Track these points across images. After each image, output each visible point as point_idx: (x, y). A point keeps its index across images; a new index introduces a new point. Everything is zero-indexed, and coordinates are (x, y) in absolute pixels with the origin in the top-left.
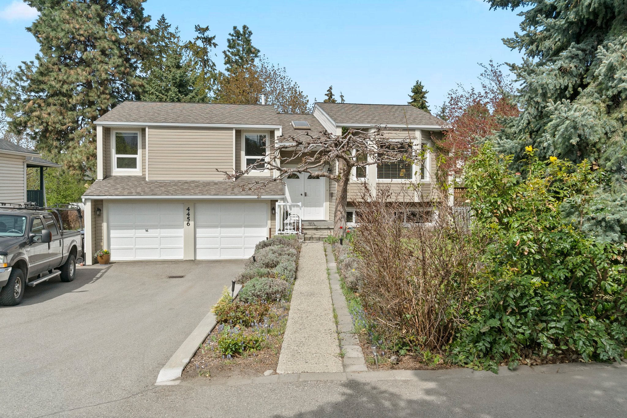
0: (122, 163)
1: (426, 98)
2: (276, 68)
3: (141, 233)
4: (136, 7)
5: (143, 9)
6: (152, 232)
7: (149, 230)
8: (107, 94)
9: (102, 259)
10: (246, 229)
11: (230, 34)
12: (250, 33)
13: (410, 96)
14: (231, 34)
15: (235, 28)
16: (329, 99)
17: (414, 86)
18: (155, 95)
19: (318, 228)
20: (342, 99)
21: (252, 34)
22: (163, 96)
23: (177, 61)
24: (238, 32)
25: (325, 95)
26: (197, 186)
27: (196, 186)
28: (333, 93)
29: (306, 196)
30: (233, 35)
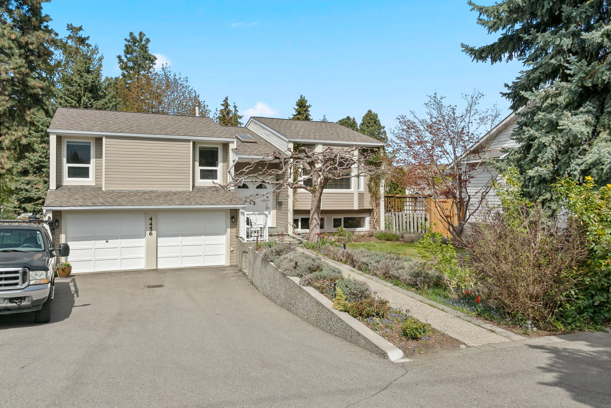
0: (74, 173)
1: (309, 111)
2: (177, 77)
3: (101, 243)
4: (37, 6)
5: (42, 8)
6: (113, 243)
7: (109, 241)
8: (6, 95)
9: (64, 272)
10: (206, 237)
11: (126, 40)
12: (148, 41)
13: (295, 109)
14: (128, 39)
15: (131, 34)
16: (225, 109)
17: (298, 100)
18: (63, 99)
19: (273, 234)
20: (235, 109)
21: (149, 41)
22: (72, 101)
23: (87, 65)
24: (135, 38)
25: (221, 105)
26: (159, 196)
27: (157, 197)
28: (229, 104)
29: (254, 204)
30: (129, 41)
